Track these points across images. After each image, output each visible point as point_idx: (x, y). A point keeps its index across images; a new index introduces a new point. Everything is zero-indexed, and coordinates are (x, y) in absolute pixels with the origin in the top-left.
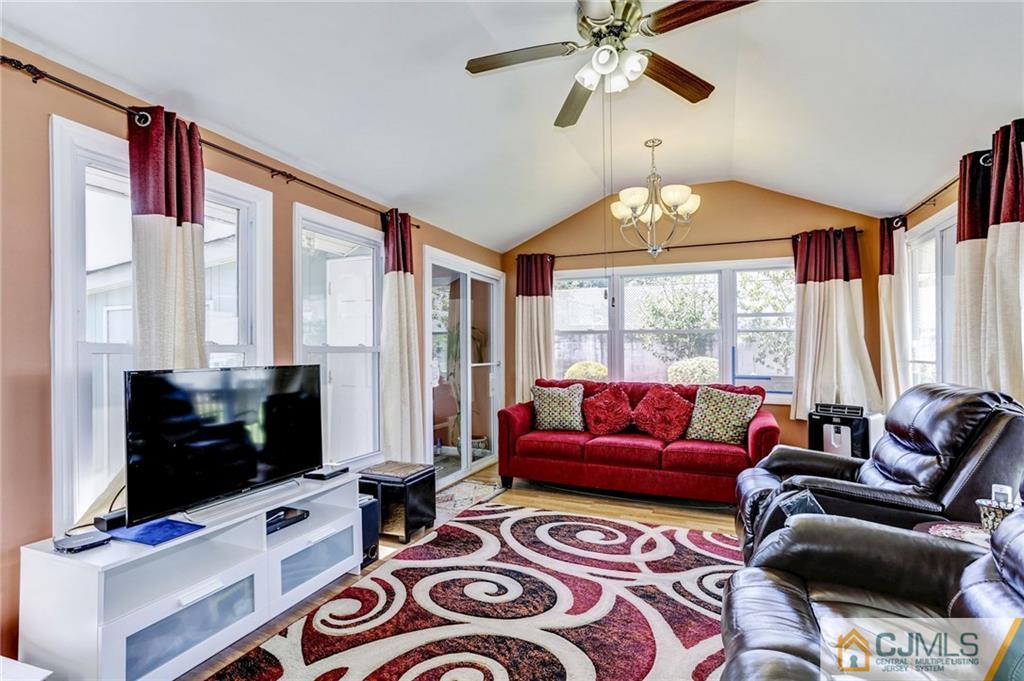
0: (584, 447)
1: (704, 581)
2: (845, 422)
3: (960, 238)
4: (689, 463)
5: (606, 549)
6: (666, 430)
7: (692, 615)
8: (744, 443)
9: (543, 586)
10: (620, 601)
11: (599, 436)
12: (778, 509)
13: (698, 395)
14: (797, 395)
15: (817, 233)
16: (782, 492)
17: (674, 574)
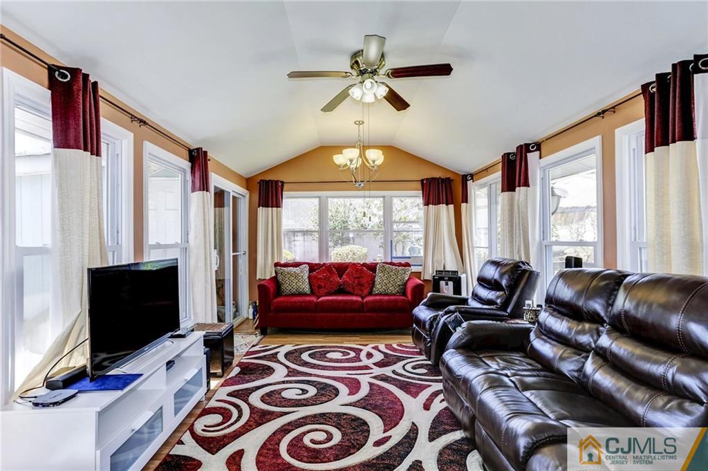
0: (317, 303)
1: (405, 367)
2: (450, 279)
3: (503, 191)
4: (379, 308)
5: (348, 361)
6: (361, 290)
7: (408, 383)
8: (404, 293)
9: (327, 385)
10: (371, 384)
11: (321, 296)
12: (445, 324)
13: (378, 268)
14: (424, 265)
15: (433, 179)
16: (444, 315)
17: (390, 367)
